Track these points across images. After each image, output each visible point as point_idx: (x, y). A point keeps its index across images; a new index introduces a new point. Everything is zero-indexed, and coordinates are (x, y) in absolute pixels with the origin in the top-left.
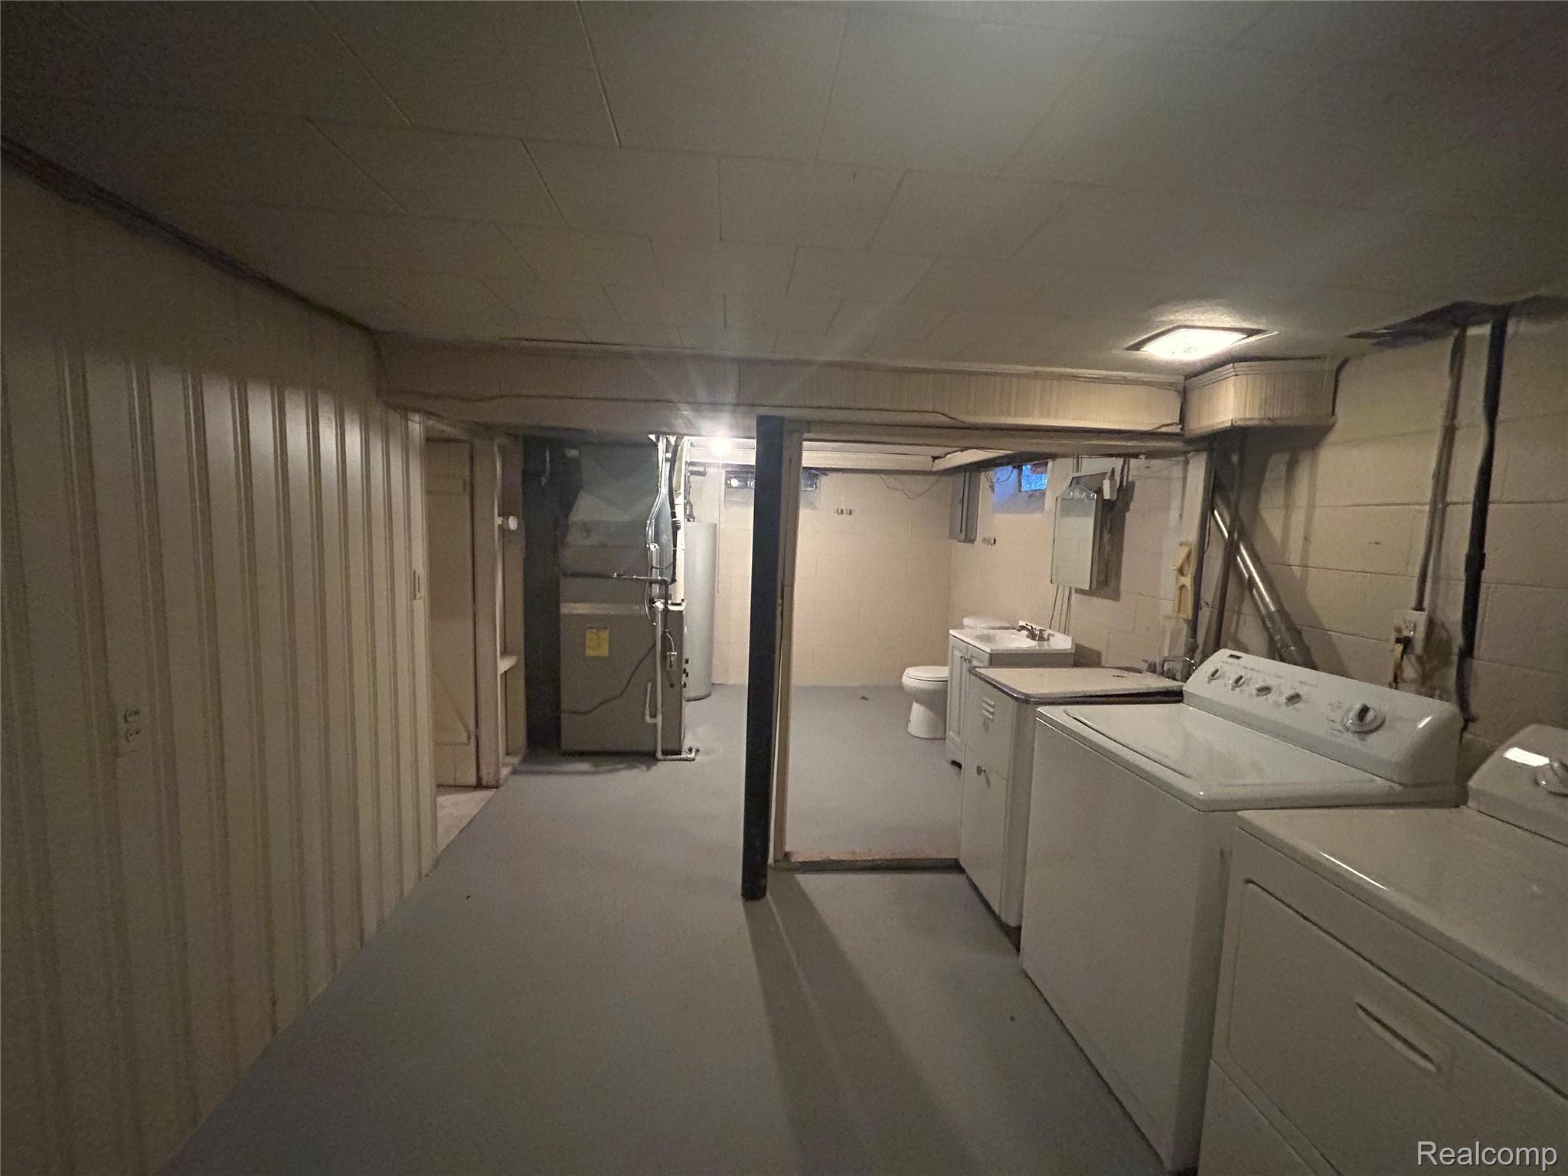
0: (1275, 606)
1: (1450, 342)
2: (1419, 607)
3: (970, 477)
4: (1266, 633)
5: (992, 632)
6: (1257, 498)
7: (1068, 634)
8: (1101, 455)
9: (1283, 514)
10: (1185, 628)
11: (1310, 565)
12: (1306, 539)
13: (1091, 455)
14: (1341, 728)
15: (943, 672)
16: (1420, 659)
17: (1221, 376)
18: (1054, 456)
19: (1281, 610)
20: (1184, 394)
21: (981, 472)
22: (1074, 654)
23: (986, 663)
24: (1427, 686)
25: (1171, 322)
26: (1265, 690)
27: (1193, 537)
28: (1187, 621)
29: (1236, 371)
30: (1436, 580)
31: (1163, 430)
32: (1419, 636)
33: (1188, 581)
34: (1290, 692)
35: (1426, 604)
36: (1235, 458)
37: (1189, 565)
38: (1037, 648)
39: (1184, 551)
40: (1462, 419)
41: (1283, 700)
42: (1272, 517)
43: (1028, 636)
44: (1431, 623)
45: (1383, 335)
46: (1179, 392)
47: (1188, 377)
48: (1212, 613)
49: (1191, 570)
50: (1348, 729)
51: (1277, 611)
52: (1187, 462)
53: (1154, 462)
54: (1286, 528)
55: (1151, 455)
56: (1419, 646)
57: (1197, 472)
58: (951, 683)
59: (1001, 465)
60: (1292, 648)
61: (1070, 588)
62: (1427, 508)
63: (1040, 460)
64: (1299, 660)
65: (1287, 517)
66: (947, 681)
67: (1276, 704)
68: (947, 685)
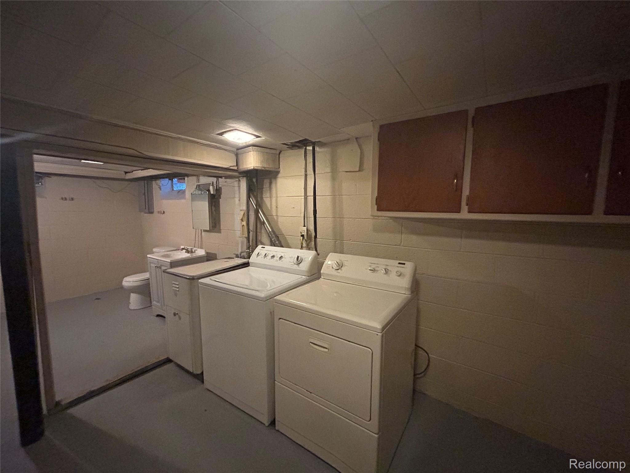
0: (271, 229)
1: (304, 150)
2: (305, 226)
3: (147, 183)
4: (269, 238)
5: (168, 253)
6: (262, 193)
7: (202, 249)
8: (208, 176)
9: (270, 199)
10: (245, 240)
11: (278, 215)
12: (277, 207)
13: (204, 176)
14: (294, 264)
15: (146, 275)
16: (306, 240)
17: (248, 150)
18: (188, 175)
19: (273, 231)
20: (237, 155)
21: (152, 181)
22: (207, 256)
23: (169, 267)
24: (308, 248)
25: (233, 127)
26: (273, 257)
27: (244, 208)
28: (246, 238)
29: (253, 149)
30: (307, 217)
31: (231, 168)
32: (305, 234)
33: (244, 223)
34: (280, 256)
35: (306, 225)
36: (254, 180)
37: (245, 217)
38: (191, 256)
39: (242, 213)
40: (308, 172)
41: (278, 259)
42: (267, 201)
43: (186, 252)
44: (307, 230)
45: (290, 145)
46: (235, 155)
47: (238, 149)
48: (253, 234)
49: (245, 219)
50: (295, 264)
51: (272, 231)
52: (239, 181)
53: (228, 180)
54: (271, 205)
55: (227, 177)
56: (305, 237)
57: (244, 184)
58: (151, 279)
59: (164, 178)
60: (277, 242)
61: (201, 230)
62: (303, 197)
63: (181, 177)
64: (279, 246)
65: (271, 200)
66: (149, 279)
67: (277, 260)
68: (149, 281)
